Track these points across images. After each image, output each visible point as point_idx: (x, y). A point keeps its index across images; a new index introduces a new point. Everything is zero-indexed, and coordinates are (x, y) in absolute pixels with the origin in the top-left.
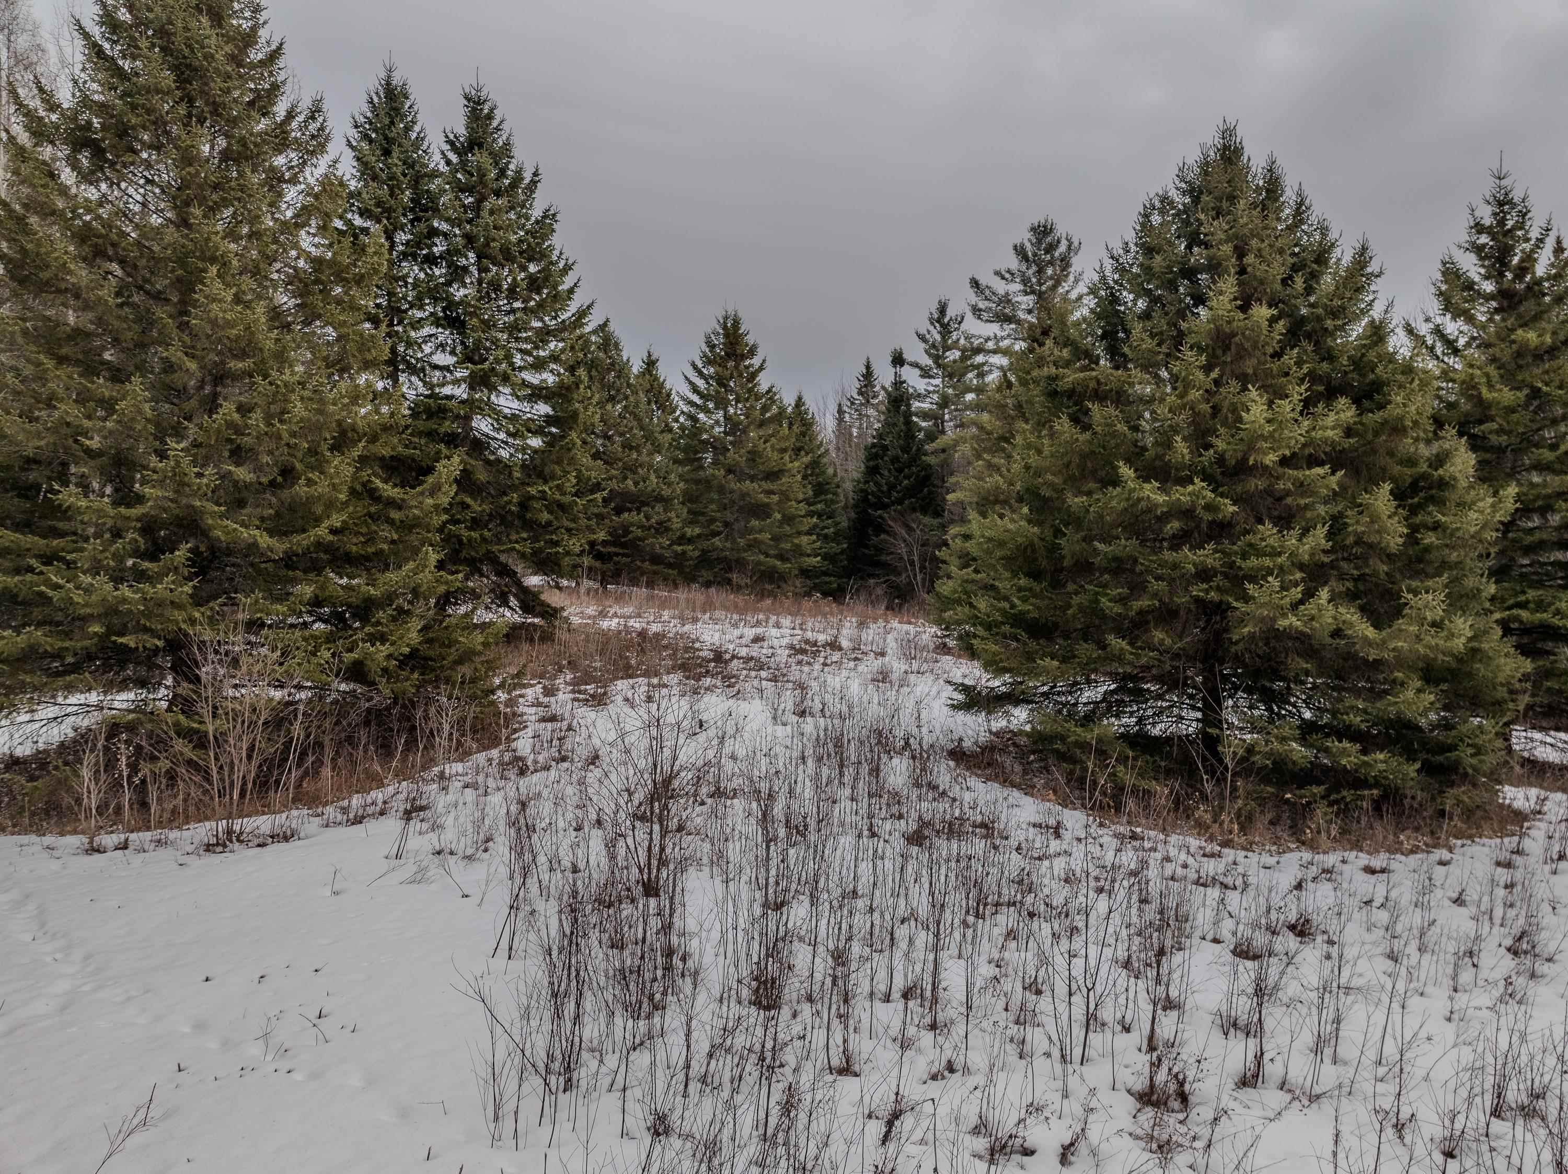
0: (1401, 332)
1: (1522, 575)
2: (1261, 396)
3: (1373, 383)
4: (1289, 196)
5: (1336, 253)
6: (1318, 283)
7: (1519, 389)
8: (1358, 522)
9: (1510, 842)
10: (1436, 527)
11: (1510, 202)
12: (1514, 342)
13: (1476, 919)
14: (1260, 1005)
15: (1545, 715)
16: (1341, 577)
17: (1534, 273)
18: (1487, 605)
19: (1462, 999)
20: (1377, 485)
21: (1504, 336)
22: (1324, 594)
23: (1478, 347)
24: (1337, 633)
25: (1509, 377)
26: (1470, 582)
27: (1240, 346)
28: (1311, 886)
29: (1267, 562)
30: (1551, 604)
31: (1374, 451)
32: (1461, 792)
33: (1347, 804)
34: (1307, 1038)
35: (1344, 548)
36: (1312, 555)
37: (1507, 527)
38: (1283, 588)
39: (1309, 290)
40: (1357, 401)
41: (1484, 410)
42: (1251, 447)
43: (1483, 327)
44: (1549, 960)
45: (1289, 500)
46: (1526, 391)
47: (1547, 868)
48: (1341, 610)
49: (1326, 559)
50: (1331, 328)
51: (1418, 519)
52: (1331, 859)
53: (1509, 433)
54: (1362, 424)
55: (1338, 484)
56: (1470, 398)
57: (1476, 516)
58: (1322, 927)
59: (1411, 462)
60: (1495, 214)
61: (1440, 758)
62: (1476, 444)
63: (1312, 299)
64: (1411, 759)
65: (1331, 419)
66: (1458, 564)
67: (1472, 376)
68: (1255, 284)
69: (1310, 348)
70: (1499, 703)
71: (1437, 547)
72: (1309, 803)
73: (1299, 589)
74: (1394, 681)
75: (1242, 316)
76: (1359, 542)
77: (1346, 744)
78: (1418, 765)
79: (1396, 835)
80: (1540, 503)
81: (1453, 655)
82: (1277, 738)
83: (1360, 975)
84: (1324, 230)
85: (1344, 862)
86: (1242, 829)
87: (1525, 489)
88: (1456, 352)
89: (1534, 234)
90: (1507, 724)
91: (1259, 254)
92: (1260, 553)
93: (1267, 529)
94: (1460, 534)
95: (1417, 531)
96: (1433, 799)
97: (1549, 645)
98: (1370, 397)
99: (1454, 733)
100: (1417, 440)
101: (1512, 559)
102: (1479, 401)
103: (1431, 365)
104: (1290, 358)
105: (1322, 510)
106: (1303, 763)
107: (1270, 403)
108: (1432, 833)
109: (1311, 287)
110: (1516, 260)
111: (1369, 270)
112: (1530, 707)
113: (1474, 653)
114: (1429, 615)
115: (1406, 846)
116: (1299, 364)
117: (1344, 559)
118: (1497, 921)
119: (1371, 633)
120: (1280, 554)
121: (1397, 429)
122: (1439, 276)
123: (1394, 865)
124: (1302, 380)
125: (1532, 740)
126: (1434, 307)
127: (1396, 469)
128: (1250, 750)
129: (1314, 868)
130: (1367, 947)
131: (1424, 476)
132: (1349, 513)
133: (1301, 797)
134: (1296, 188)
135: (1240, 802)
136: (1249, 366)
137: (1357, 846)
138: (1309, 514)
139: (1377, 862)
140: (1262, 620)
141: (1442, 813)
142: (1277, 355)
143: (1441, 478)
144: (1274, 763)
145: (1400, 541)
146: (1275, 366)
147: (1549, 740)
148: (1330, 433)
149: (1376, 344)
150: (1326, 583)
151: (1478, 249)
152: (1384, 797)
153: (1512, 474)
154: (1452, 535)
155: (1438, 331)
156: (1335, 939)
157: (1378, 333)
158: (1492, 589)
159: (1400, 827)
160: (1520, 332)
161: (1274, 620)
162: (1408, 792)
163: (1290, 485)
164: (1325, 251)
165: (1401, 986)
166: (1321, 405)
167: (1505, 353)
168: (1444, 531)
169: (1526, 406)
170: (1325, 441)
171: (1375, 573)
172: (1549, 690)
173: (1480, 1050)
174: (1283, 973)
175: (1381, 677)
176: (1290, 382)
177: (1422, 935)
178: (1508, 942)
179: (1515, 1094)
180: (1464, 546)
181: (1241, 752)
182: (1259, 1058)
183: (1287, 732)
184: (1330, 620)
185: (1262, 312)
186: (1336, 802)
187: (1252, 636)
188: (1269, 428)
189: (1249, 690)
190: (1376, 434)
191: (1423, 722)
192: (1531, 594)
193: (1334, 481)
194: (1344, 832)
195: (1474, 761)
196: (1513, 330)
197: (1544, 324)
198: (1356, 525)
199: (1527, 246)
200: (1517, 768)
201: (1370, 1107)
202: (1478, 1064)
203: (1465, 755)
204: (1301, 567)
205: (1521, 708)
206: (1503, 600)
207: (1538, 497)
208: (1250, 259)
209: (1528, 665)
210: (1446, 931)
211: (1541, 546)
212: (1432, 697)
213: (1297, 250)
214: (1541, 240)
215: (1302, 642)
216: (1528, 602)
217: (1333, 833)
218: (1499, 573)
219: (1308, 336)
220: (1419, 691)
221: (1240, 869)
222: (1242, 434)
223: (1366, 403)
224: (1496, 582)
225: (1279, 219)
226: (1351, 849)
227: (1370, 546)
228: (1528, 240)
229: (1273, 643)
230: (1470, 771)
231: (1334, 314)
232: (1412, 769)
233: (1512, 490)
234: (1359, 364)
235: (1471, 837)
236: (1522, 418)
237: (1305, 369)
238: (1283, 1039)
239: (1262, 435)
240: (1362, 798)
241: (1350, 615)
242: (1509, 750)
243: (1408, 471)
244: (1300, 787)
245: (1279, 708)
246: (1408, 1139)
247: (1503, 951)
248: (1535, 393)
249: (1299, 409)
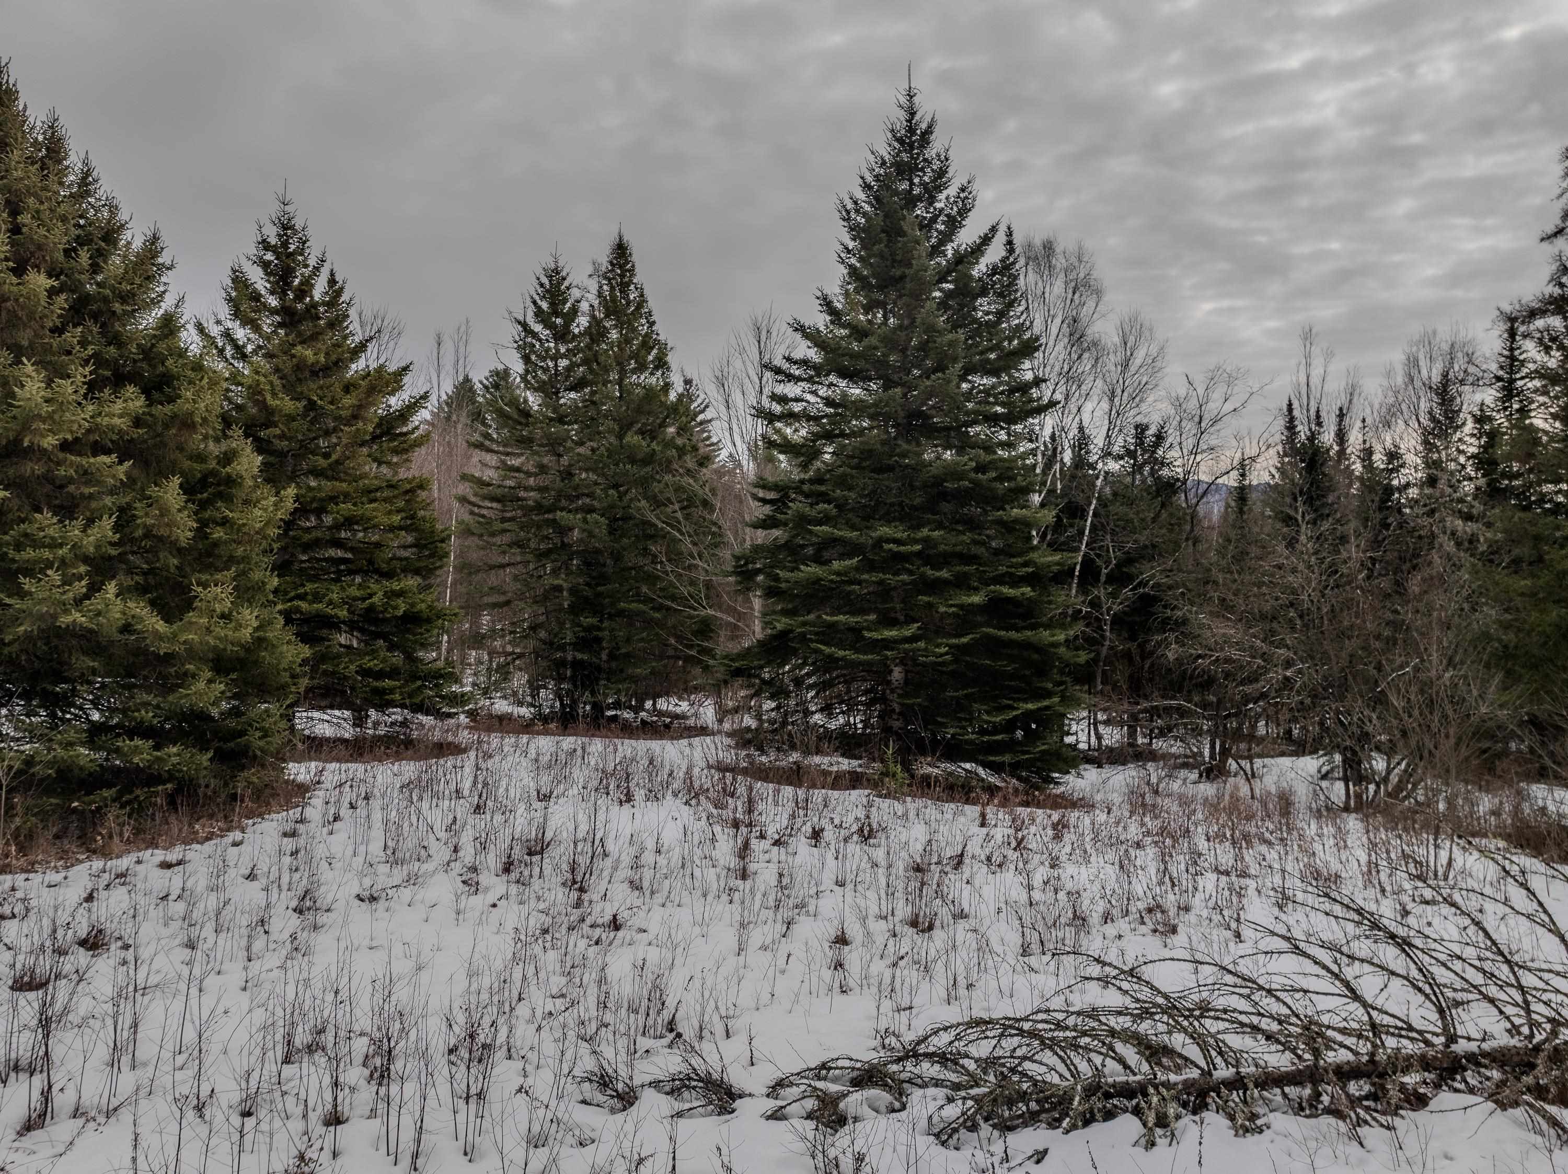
0: (193, 331)
1: (301, 569)
2: (39, 373)
3: (164, 375)
4: (74, 160)
5: (126, 236)
6: (105, 262)
7: (298, 399)
8: (147, 514)
9: (294, 813)
10: (224, 522)
11: (292, 228)
12: (293, 356)
13: (266, 889)
14: (47, 1036)
15: (324, 696)
16: (130, 572)
17: (312, 297)
18: (271, 597)
19: (255, 966)
20: (167, 478)
21: (287, 349)
22: (111, 588)
23: (264, 356)
24: (126, 629)
25: (291, 388)
26: (257, 575)
27: (13, 314)
28: (103, 894)
29: (47, 554)
30: (325, 595)
31: (164, 445)
32: (252, 774)
33: (140, 804)
34: (102, 1052)
35: (132, 540)
36: (98, 547)
37: (288, 525)
38: (64, 583)
39: (95, 268)
40: (146, 391)
41: (268, 417)
42: (25, 427)
43: (268, 338)
44: (328, 910)
45: (71, 488)
46: (304, 403)
47: (325, 830)
48: (130, 604)
49: (113, 552)
50: (119, 311)
51: (207, 514)
52: (124, 863)
53: (289, 439)
54: (152, 415)
55: (127, 474)
56: (256, 403)
57: (260, 513)
58: (116, 934)
59: (200, 458)
60: (279, 235)
61: (231, 745)
62: (261, 447)
63: (99, 278)
64: (204, 749)
65: (118, 406)
66: (245, 559)
67: (258, 383)
68: (32, 248)
69: (95, 330)
70: (284, 687)
71: (226, 542)
72: (99, 809)
73: (84, 583)
74: (186, 674)
75: (15, 280)
76: (148, 535)
77: (138, 742)
78: (210, 754)
79: (190, 825)
80: (314, 505)
81: (242, 646)
82: (60, 744)
83: (158, 972)
84: (113, 209)
85: (139, 862)
86: (22, 849)
87: (303, 491)
88: (244, 357)
89: (312, 262)
90: (291, 706)
91: (37, 215)
92: (37, 544)
93: (46, 519)
94: (245, 529)
95: (207, 526)
96: (226, 784)
97: (324, 632)
98: (159, 388)
99: (243, 719)
100: (206, 437)
101: (293, 555)
102: (263, 405)
103: (220, 366)
104: (73, 336)
105: (108, 501)
106: (94, 767)
107: (49, 383)
108: (226, 817)
109: (97, 265)
110: (297, 282)
111: (160, 260)
112: (309, 690)
113: (260, 642)
114: (218, 607)
115: (202, 834)
116: (83, 343)
117: (133, 553)
118: (285, 887)
119: (161, 626)
120: (61, 546)
121: (187, 423)
122: (229, 282)
123: (190, 855)
124: (86, 362)
125: (312, 719)
126: (224, 311)
127: (186, 464)
128: (29, 762)
129: (106, 875)
130: (163, 942)
131: (213, 473)
132: (138, 505)
133: (90, 804)
134: (83, 156)
135: (17, 819)
136: (24, 337)
137: (153, 844)
138: (94, 505)
139: (173, 856)
140: (41, 617)
141: (234, 797)
142: (58, 331)
143: (229, 476)
144: (57, 772)
145: (190, 534)
146: (55, 342)
147: (326, 717)
148: (117, 421)
149: (166, 336)
150: (113, 577)
151: (265, 265)
152: (178, 790)
153: (293, 478)
154: (239, 530)
155: (227, 334)
156: (131, 942)
157: (169, 325)
158: (275, 581)
159: (195, 817)
160: (299, 348)
161: (55, 617)
162: (202, 782)
163: (72, 472)
164: (114, 231)
165: (197, 971)
166: (107, 391)
167: (288, 366)
168: (232, 527)
169: (304, 416)
170: (112, 428)
171: (166, 568)
172: (325, 673)
173: (271, 1008)
174: (73, 993)
175: (172, 670)
176: (73, 362)
177: (218, 914)
178: (294, 904)
179: (301, 1038)
180: (250, 542)
181: (17, 765)
182: (46, 1095)
183: (72, 735)
184: (118, 615)
185: (40, 281)
186: (129, 802)
187: (28, 636)
188: (47, 409)
189: (27, 696)
190: (166, 426)
191: (215, 712)
192: (309, 587)
193: (121, 471)
194: (138, 831)
195: (261, 743)
196: (294, 345)
197: (319, 345)
198: (145, 518)
199: (307, 272)
200: (300, 746)
201: (170, 1098)
202: (270, 1021)
203: (254, 739)
204: (86, 560)
205: (302, 690)
206: (286, 593)
207: (314, 499)
208: (25, 219)
209: (306, 651)
210: (240, 908)
211: (316, 544)
212: (222, 687)
213: (82, 222)
214: (317, 269)
215: (89, 640)
216: (306, 594)
217: (126, 835)
218: (281, 568)
219: (95, 316)
220: (210, 681)
221: (19, 894)
222: (15, 411)
223: (156, 395)
224: (279, 576)
225: (61, 184)
226: (147, 848)
227: (160, 539)
228: (306, 266)
229: (55, 642)
230: (259, 753)
231: (125, 298)
232: (205, 759)
233: (291, 491)
234: (148, 353)
235: (261, 815)
236: (301, 425)
237: (90, 350)
238: (74, 1064)
239: (39, 415)
240: (156, 794)
241: (139, 609)
242: (292, 729)
243: (197, 466)
244: (88, 793)
245: (64, 712)
246: (207, 1118)
247: (290, 911)
248: (311, 405)
249: (83, 391)
